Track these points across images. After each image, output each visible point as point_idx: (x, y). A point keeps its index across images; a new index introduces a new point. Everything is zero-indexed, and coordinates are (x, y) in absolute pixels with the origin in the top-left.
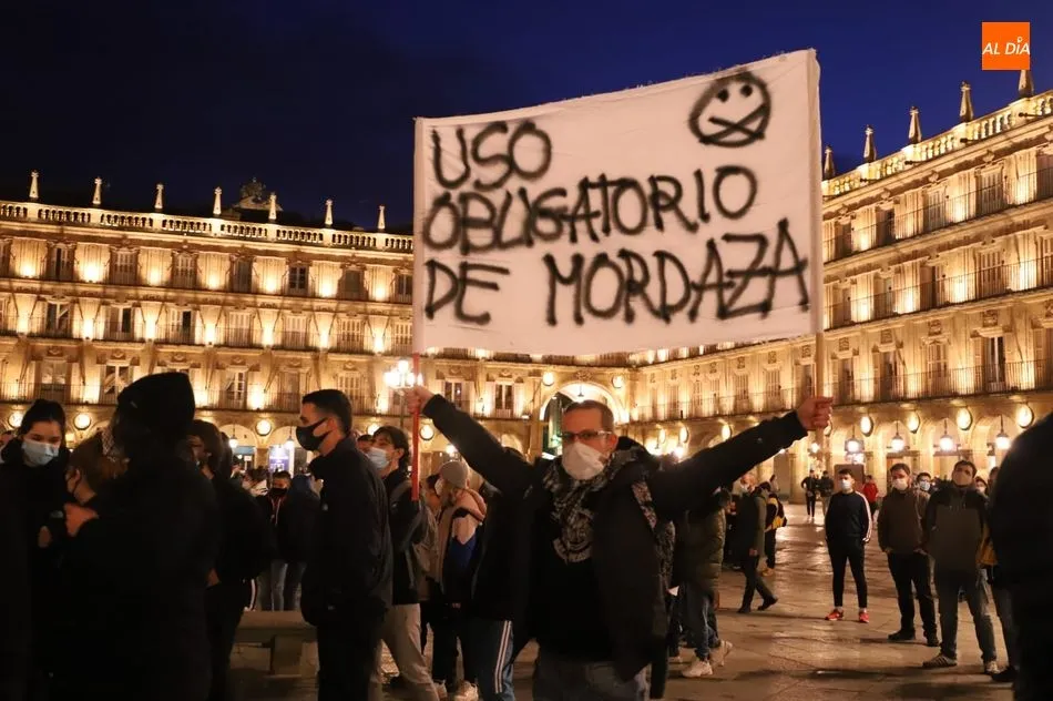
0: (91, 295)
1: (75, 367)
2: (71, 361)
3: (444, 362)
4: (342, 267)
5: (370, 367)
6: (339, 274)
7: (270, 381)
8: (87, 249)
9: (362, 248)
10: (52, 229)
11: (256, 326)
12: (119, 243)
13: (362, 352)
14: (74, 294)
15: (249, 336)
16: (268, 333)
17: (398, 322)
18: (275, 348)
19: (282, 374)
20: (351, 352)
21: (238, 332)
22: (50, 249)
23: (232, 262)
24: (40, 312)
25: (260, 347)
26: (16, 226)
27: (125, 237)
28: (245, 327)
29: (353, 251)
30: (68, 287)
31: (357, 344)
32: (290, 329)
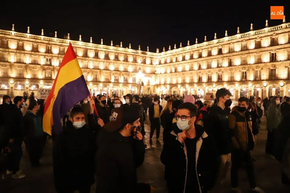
0: (56, 57)
1: (53, 72)
2: (52, 70)
3: (124, 72)
4: (105, 53)
5: (110, 73)
7: (92, 75)
8: (54, 47)
10: (47, 42)
11: (89, 64)
12: (61, 45)
13: (109, 70)
15: (87, 66)
16: (91, 65)
17: (115, 64)
18: (93, 69)
20: (107, 70)
21: (85, 65)
22: (47, 46)
23: (84, 51)
24: (45, 60)
25: (89, 69)
26: (39, 41)
27: (62, 44)
28: (86, 64)
30: (51, 55)
31: (108, 68)
32: (95, 65)
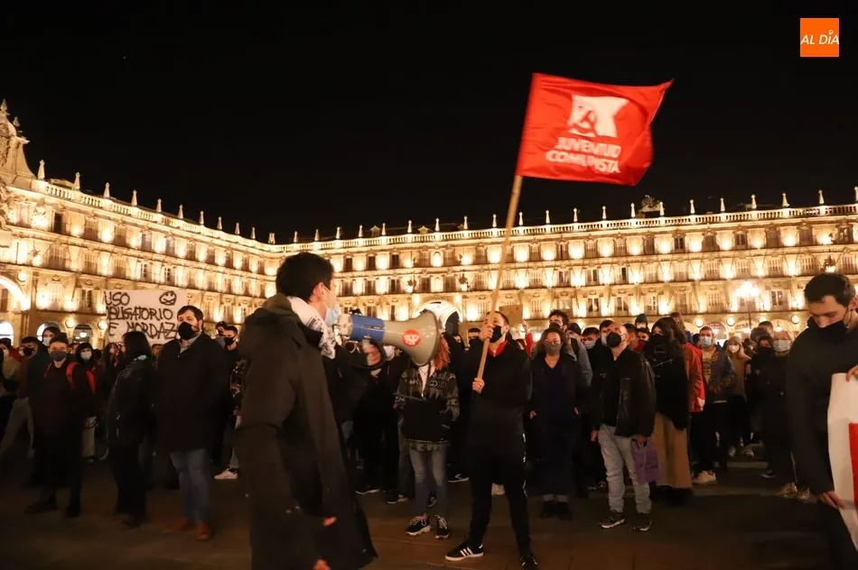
0: (578, 265)
1: (574, 300)
2: (572, 297)
3: (770, 280)
4: (703, 234)
5: (725, 287)
6: (701, 239)
7: (670, 299)
8: (573, 244)
9: (713, 223)
10: (558, 236)
11: (660, 272)
12: (588, 238)
13: (719, 279)
14: (570, 265)
15: (657, 277)
16: (666, 273)
17: (738, 260)
18: (671, 282)
19: (676, 295)
20: (713, 280)
21: (650, 275)
22: (557, 246)
23: (644, 240)
24: (556, 276)
25: (663, 282)
26: (542, 237)
27: (590, 235)
28: (654, 272)
29: (708, 225)
30: (567, 262)
31: (716, 275)
32: (677, 271)
